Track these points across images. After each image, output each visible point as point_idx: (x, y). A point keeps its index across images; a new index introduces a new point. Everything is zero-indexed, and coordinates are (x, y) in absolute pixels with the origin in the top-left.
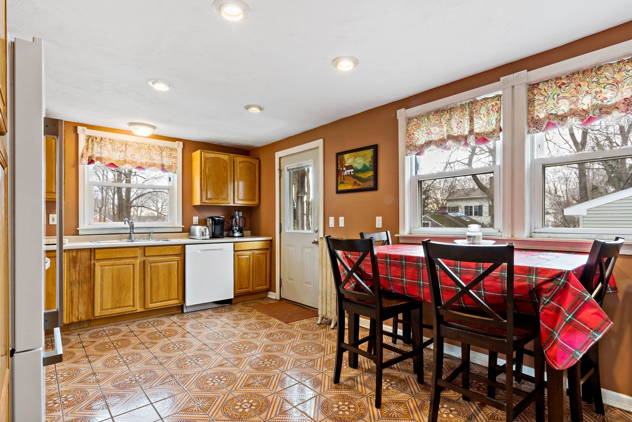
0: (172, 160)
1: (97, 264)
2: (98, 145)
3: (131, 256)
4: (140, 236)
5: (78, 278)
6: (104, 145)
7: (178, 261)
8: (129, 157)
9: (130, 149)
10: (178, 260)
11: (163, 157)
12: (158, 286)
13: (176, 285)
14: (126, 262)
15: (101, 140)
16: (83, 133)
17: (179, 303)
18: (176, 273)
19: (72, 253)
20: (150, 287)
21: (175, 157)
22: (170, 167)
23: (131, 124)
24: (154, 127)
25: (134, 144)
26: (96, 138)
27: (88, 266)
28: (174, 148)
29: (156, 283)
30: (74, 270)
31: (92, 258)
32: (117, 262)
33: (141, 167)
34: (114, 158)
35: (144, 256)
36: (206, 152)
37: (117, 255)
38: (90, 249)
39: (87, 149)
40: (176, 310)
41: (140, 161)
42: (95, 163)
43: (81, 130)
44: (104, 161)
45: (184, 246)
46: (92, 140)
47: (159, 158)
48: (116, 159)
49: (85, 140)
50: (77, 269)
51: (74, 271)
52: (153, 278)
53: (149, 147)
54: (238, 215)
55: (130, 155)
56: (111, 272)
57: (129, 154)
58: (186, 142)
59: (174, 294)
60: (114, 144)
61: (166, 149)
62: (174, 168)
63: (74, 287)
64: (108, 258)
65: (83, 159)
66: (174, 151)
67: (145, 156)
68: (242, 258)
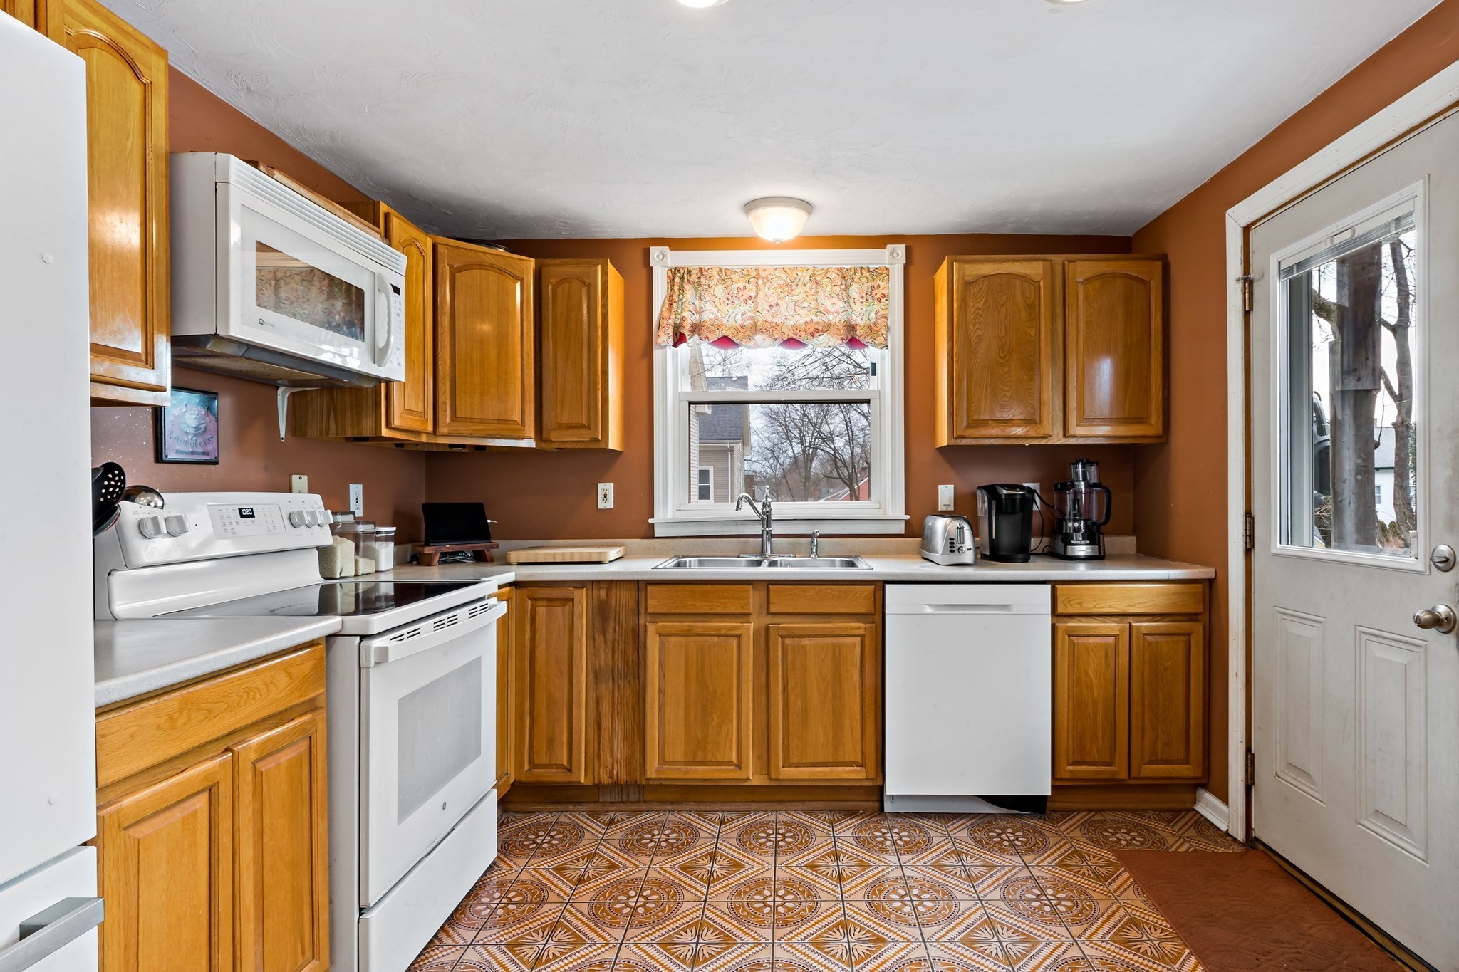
0: (877, 306)
1: (651, 629)
2: (696, 292)
3: (733, 610)
4: (790, 544)
5: (610, 663)
6: (705, 287)
7: (862, 636)
8: (765, 312)
9: (766, 289)
10: (862, 632)
11: (851, 301)
12: (805, 711)
13: (858, 717)
14: (719, 628)
15: (699, 275)
16: (663, 261)
17: (867, 779)
18: (856, 678)
19: (599, 590)
20: (783, 712)
21: (884, 296)
22: (871, 329)
23: (750, 206)
24: (807, 206)
25: (776, 273)
26: (689, 272)
27: (633, 629)
28: (880, 269)
29: (799, 702)
30: (602, 637)
31: (642, 610)
32: (699, 625)
33: (796, 340)
34: (731, 323)
35: (768, 613)
36: (965, 262)
37: (698, 604)
38: (638, 581)
39: (671, 305)
40: (862, 798)
41: (791, 323)
42: (689, 341)
43: (658, 256)
44: (705, 333)
45: (879, 586)
46: (682, 279)
47: (840, 304)
48: (734, 324)
49: (666, 280)
50: (610, 636)
51: (603, 641)
52: (791, 684)
53: (814, 274)
54: (1083, 477)
55: (768, 308)
56: (683, 654)
57: (763, 306)
58: (912, 243)
59: (852, 746)
60: (729, 282)
61: (858, 274)
62: (883, 331)
63: (604, 686)
64: (678, 611)
65: (661, 333)
66: (881, 277)
67: (806, 304)
68: (1086, 647)
